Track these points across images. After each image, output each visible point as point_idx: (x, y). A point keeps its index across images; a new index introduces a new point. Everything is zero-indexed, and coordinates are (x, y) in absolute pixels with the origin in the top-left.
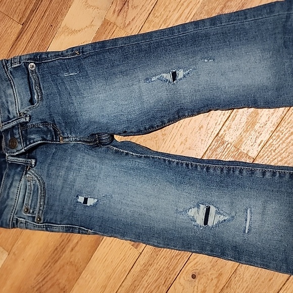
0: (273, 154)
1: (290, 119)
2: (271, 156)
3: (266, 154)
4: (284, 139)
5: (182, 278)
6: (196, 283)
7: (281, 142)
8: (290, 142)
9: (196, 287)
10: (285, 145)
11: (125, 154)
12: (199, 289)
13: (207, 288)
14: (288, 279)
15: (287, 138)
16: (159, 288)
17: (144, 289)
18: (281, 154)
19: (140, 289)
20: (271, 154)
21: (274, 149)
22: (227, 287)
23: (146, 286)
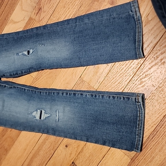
0: (105, 88)
1: (113, 71)
2: (104, 89)
3: (102, 88)
4: (110, 81)
5: (61, 147)
6: (67, 150)
7: (109, 82)
8: (113, 83)
9: (67, 152)
10: (110, 83)
11: (4, 86)
12: (69, 152)
13: (72, 152)
14: (109, 149)
15: (112, 80)
16: (50, 151)
17: (43, 151)
18: (109, 88)
19: (41, 151)
20: (104, 88)
21: (105, 85)
22: (81, 152)
23: (44, 150)
